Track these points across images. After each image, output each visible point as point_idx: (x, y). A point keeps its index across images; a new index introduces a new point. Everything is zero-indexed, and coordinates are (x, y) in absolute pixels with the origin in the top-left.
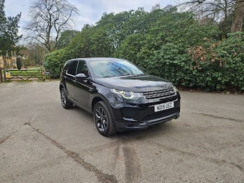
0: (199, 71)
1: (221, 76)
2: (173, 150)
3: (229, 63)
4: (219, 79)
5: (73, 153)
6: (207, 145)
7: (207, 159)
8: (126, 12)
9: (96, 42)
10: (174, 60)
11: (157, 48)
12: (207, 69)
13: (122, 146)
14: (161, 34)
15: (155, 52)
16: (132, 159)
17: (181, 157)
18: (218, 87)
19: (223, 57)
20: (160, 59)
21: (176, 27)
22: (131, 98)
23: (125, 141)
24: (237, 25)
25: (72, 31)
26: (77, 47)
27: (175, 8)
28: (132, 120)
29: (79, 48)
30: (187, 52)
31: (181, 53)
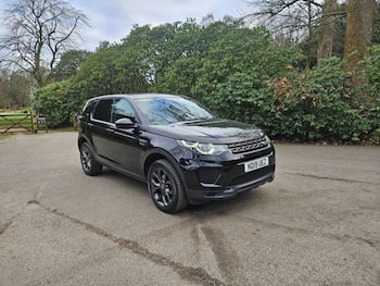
0: (285, 113)
1: (315, 120)
2: (274, 226)
3: (324, 101)
4: (312, 124)
5: (127, 242)
6: (318, 216)
7: (324, 235)
8: (169, 25)
9: (125, 70)
10: (247, 97)
11: (221, 79)
12: (295, 110)
13: (199, 226)
14: (226, 59)
15: (219, 85)
16: (220, 243)
17: (288, 235)
18: (311, 136)
19: (316, 92)
20: (227, 96)
21: (247, 49)
22: (210, 153)
23: (201, 219)
24: (325, 47)
25: (80, 52)
26: (92, 77)
27: (241, 21)
28: (214, 185)
29: (94, 79)
30: (266, 86)
31: (257, 86)
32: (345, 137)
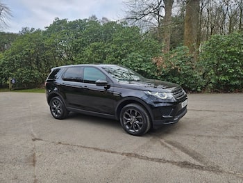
8: (81, 20)
12: (168, 75)
13: (163, 141)
14: (125, 44)
15: (123, 60)
17: (211, 139)
22: (165, 97)
28: (169, 116)
32: (193, 89)
